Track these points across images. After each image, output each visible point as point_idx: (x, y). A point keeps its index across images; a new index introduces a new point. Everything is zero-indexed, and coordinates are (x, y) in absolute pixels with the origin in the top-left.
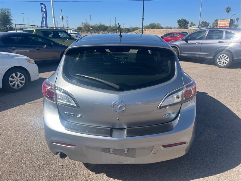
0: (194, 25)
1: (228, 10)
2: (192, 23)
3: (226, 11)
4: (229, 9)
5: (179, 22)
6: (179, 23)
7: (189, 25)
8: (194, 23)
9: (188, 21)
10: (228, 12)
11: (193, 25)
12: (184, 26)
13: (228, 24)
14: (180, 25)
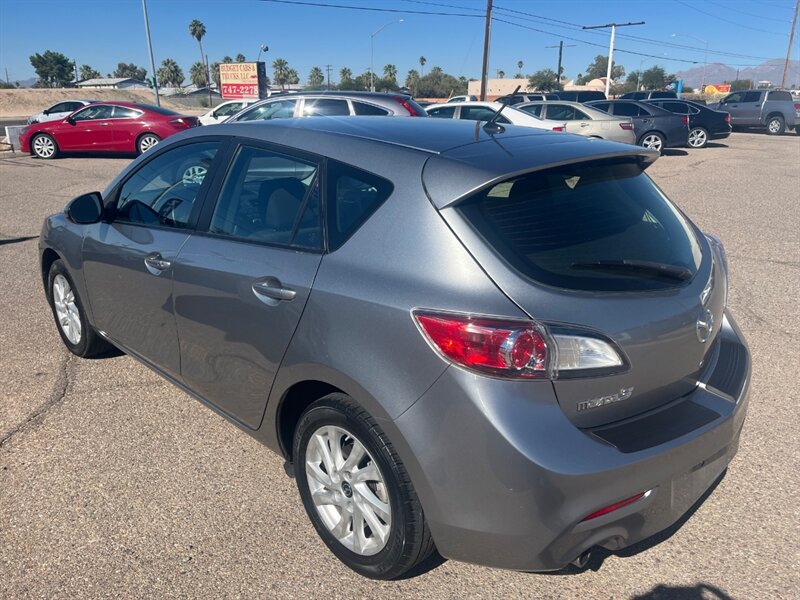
0: (95, 75)
1: (198, 31)
2: (87, 68)
3: (193, 34)
4: (199, 29)
5: (39, 62)
6: (37, 67)
7: (78, 74)
8: (93, 69)
9: (71, 61)
10: (199, 38)
11: (89, 74)
12: (60, 76)
13: (253, 77)
14: (43, 74)
